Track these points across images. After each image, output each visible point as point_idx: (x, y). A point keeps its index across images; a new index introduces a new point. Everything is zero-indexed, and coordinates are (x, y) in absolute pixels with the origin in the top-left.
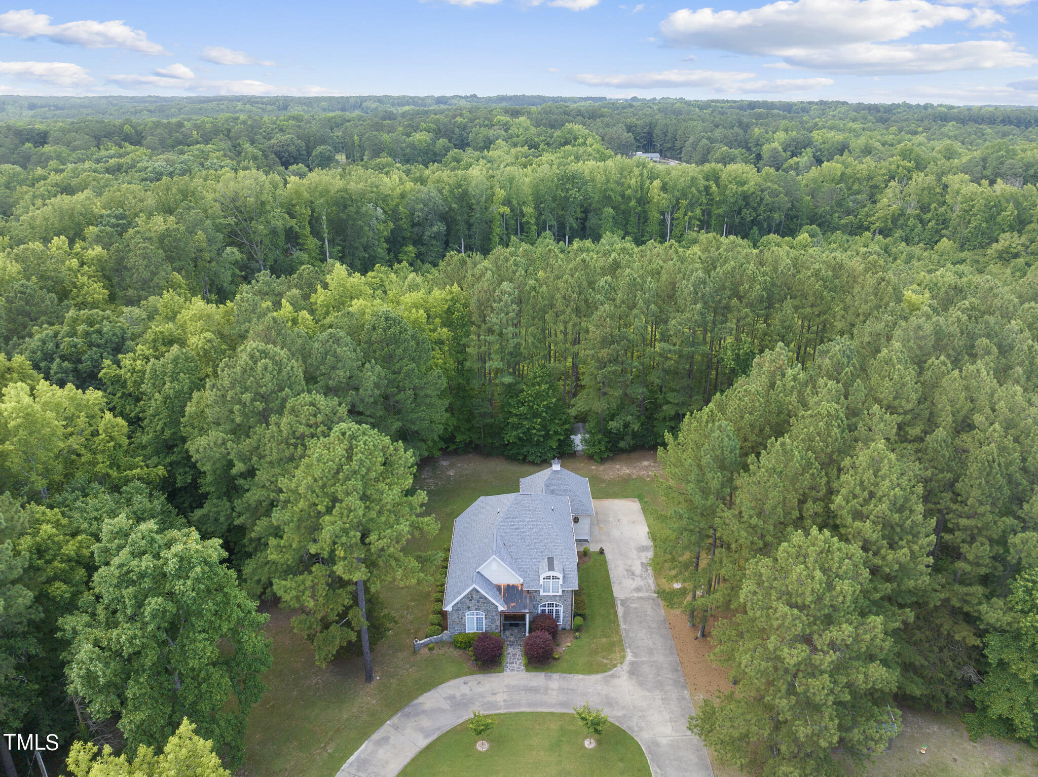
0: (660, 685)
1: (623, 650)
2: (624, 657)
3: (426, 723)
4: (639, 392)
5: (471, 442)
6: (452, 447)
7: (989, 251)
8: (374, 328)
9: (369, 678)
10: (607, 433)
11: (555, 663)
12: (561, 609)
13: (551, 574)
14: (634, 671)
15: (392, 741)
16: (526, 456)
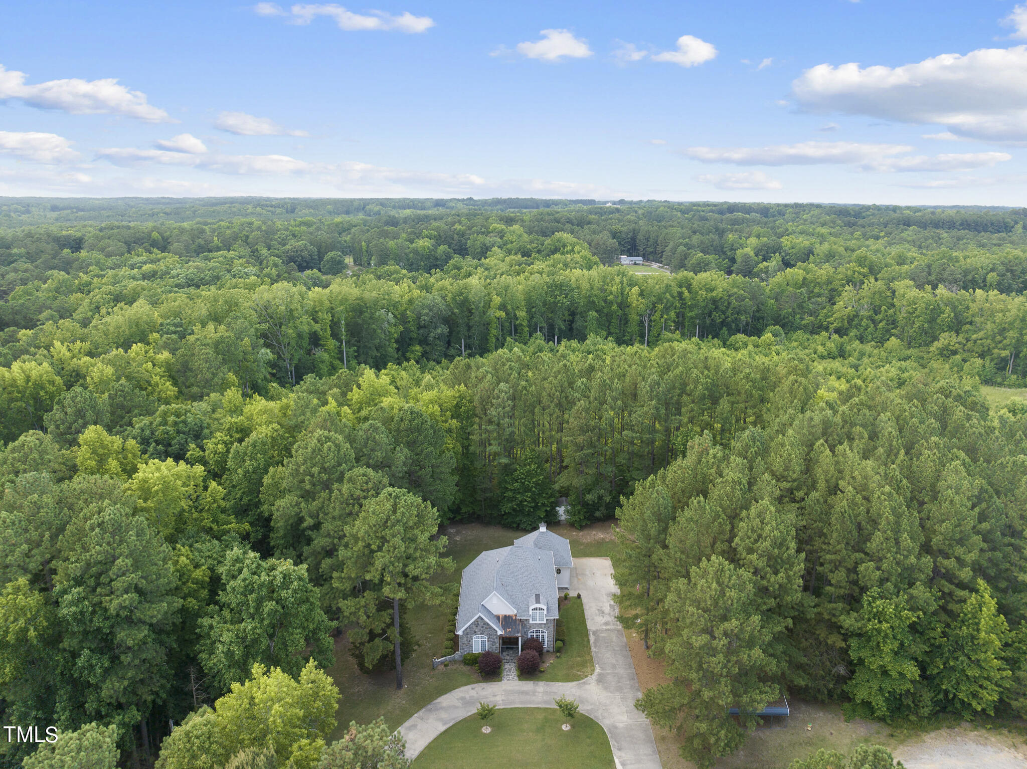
0: (619, 689)
1: (593, 666)
2: (593, 670)
3: (444, 715)
4: (610, 470)
5: (474, 513)
6: (459, 517)
7: (932, 349)
8: (402, 420)
9: (399, 686)
10: (585, 504)
11: (541, 675)
12: (546, 635)
13: (538, 606)
14: (601, 680)
15: (419, 727)
16: (519, 525)
